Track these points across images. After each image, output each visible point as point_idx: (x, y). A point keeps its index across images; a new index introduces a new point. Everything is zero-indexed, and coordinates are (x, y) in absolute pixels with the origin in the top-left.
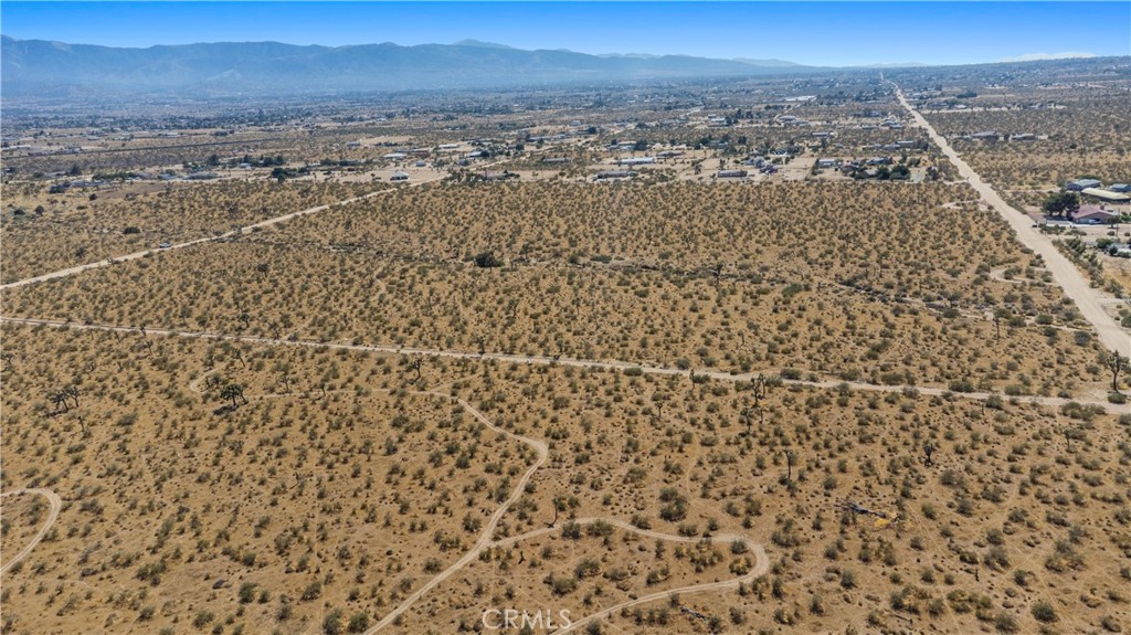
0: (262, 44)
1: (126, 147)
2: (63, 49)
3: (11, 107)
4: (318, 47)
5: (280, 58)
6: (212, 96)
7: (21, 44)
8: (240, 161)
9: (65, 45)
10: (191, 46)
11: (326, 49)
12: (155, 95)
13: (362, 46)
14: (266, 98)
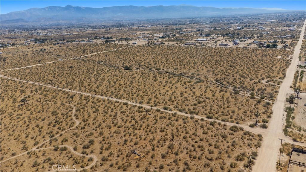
0: (129, 6)
1: (83, 33)
2: (84, 9)
3: (69, 23)
4: (143, 7)
5: (133, 10)
6: (115, 20)
7: (74, 7)
8: (102, 38)
9: (84, 8)
10: (112, 7)
11: (145, 7)
12: (102, 20)
13: (154, 6)
14: (127, 20)
